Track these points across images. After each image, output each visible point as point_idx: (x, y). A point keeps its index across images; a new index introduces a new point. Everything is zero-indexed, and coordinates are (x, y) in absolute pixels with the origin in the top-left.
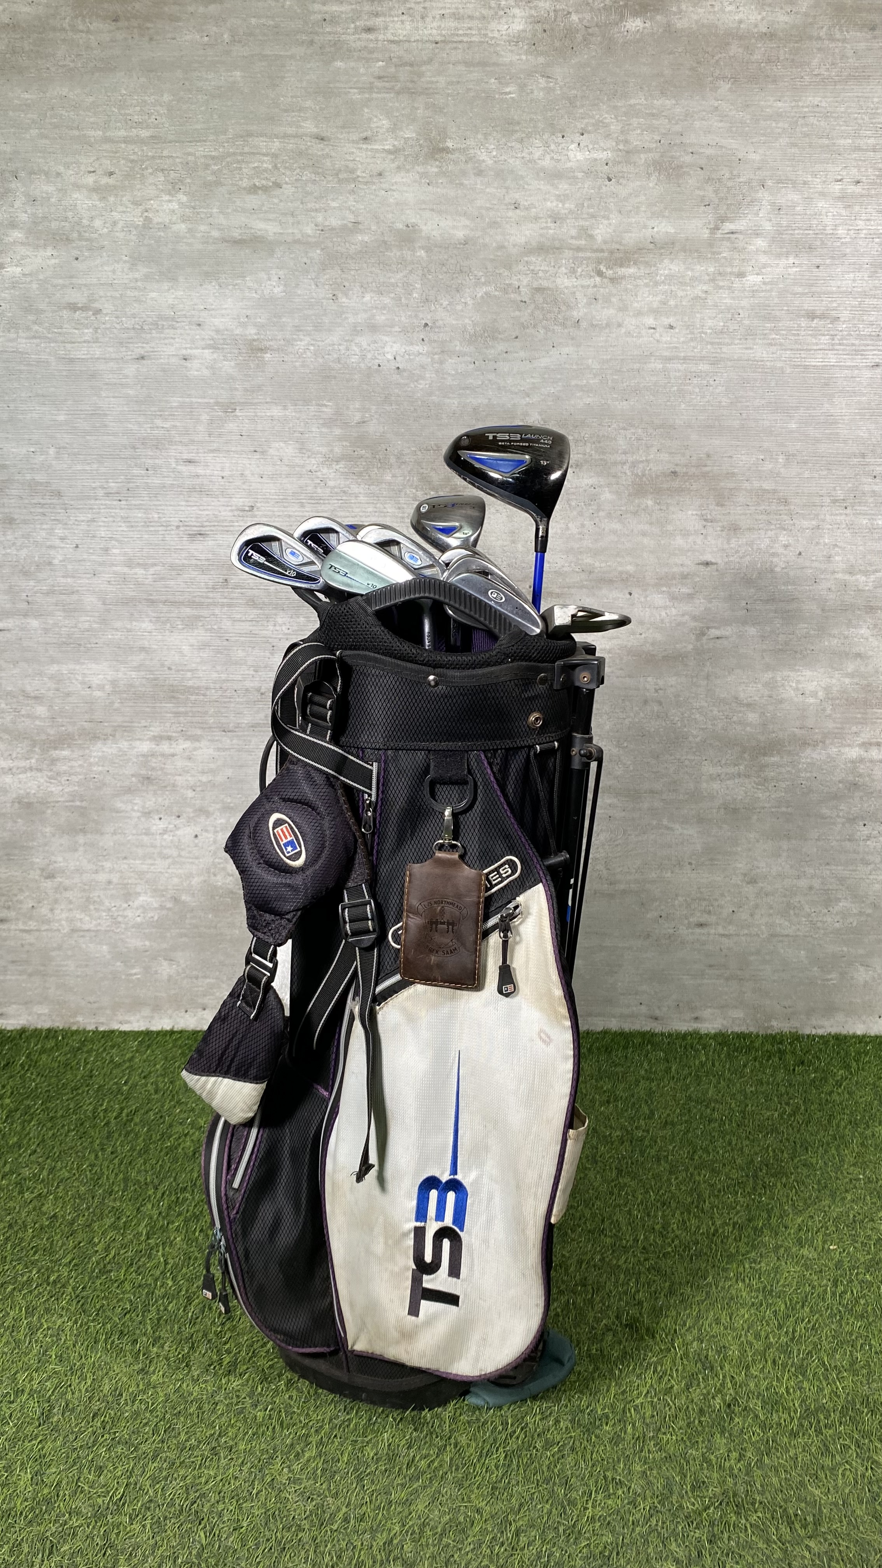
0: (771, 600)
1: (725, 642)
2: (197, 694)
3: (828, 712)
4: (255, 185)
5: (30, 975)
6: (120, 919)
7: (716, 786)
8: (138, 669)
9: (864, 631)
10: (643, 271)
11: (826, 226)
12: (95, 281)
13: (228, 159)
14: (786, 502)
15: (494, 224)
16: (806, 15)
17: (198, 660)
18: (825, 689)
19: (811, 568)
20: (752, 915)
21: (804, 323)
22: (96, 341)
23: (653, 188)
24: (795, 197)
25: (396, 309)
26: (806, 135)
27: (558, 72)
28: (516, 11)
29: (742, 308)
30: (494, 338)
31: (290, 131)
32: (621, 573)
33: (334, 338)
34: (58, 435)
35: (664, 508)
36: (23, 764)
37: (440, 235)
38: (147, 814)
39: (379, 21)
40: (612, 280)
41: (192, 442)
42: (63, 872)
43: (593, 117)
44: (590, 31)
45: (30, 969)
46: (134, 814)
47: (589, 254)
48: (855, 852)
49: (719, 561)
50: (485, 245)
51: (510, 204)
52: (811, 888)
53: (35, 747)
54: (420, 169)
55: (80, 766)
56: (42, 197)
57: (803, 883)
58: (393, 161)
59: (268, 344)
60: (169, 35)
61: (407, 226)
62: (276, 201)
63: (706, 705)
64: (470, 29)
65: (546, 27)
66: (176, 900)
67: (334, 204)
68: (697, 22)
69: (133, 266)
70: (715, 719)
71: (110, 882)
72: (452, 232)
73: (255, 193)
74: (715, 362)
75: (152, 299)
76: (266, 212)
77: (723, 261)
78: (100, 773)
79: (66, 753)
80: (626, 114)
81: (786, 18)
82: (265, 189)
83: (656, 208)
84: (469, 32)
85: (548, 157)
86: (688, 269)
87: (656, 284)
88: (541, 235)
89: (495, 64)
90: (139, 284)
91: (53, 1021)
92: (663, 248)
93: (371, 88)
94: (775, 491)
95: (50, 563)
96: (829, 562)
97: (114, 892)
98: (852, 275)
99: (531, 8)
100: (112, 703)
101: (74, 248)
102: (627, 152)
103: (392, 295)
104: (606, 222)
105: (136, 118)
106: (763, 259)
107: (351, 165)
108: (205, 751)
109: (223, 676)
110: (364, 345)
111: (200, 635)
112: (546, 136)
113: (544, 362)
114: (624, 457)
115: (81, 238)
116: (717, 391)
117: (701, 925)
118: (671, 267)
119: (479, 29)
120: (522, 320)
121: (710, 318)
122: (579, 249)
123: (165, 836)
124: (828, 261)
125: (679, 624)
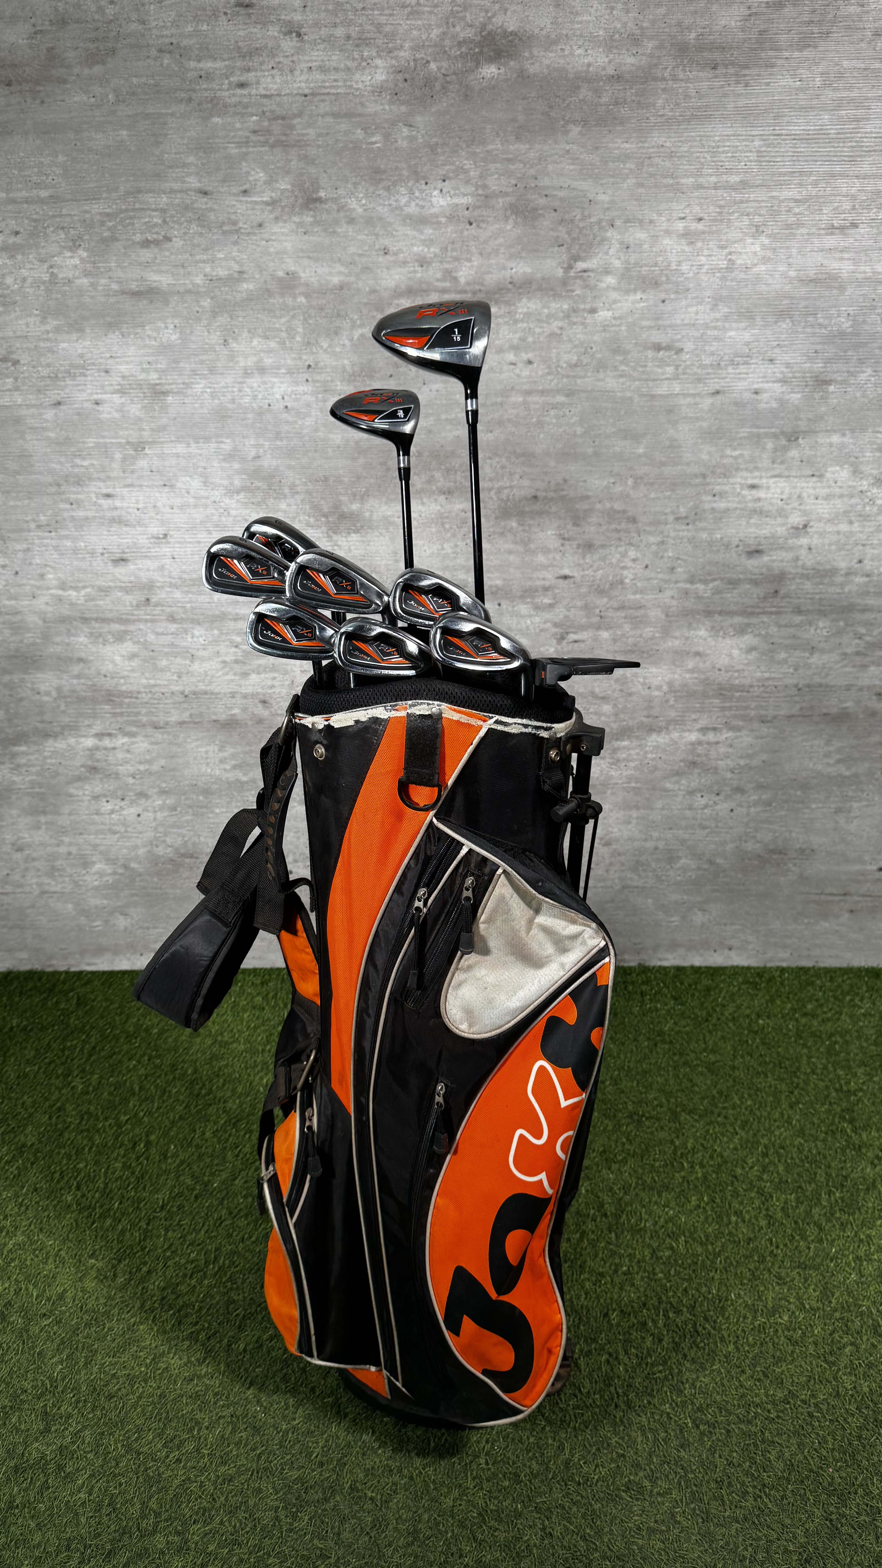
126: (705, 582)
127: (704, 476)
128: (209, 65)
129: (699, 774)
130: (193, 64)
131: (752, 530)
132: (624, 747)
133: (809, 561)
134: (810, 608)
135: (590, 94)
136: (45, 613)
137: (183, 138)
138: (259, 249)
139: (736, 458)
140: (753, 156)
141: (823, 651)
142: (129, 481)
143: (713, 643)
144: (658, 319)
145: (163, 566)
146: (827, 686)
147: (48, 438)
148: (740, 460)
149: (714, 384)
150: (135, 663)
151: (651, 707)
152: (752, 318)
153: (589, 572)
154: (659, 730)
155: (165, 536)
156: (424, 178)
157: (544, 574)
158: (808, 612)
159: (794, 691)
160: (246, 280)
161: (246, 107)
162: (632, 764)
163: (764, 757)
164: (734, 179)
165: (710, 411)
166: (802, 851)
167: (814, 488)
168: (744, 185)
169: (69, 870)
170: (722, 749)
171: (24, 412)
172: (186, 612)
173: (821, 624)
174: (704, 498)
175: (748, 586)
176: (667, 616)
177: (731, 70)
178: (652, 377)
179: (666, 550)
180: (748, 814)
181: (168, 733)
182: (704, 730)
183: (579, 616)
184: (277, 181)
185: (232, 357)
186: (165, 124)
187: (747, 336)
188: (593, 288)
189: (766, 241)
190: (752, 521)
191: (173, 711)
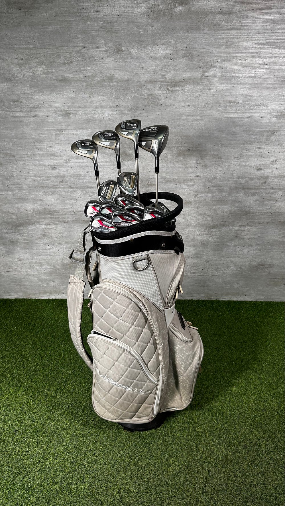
0: (215, 186)
1: (202, 198)
2: (56, 212)
3: (230, 217)
4: (65, 62)
5: (17, 285)
6: (39, 271)
7: (199, 237)
8: (40, 205)
9: (241, 195)
10: (181, 88)
11: (236, 74)
12: (20, 93)
13: (57, 54)
14: (221, 158)
15: (136, 74)
16: (232, 5)
17: (56, 203)
18: (230, 211)
19: (227, 177)
20: (207, 270)
21: (228, 104)
22: (21, 111)
23: (184, 62)
24: (227, 65)
25: (108, 101)
26: (231, 45)
27: (156, 25)
28: (142, 4)
29: (210, 100)
30: (137, 110)
31: (75, 45)
32: (174, 179)
33: (90, 110)
34: (13, 139)
35: (186, 160)
36: (10, 231)
37: (121, 78)
38: (45, 244)
39: (100, 8)
40: (172, 91)
41: (51, 141)
42: (23, 259)
43: (166, 40)
44: (165, 11)
45: (17, 284)
46: (41, 244)
47: (165, 83)
48: (236, 254)
49: (201, 175)
50: (134, 81)
51: (141, 68)
52: (223, 264)
53: (13, 226)
54: (114, 57)
55: (26, 232)
56: (2, 67)
57: (221, 262)
58: (106, 54)
59: (71, 112)
60: (37, 14)
61: (111, 75)
62: (71, 67)
63: (196, 215)
64: (128, 11)
65: (152, 10)
66: (54, 266)
67: (89, 68)
68: (198, 8)
69: (30, 88)
70: (199, 219)
71: (36, 262)
72: (124, 76)
73: (65, 65)
74: (201, 116)
75: (37, 98)
76: (69, 71)
77: (205, 85)
78: (31, 233)
79: (21, 228)
80: (176, 38)
81: (226, 6)
82: (68, 63)
83: (185, 69)
84: (128, 12)
85: (152, 53)
86: (194, 88)
87: (185, 92)
88: (151, 77)
89: (136, 22)
90: (32, 93)
91: (24, 297)
92: (187, 81)
93: (99, 31)
94: (218, 155)
95: (13, 176)
96: (233, 175)
97: (38, 264)
98: (243, 89)
99: (147, 3)
100: (33, 215)
101: (13, 83)
102: (177, 51)
103: (107, 97)
104: (170, 73)
105: (28, 41)
106: (217, 84)
107: (93, 56)
108: (60, 228)
109: (64, 208)
110: (99, 111)
111: (56, 196)
112: (152, 46)
113: (151, 117)
114: (175, 145)
115: (14, 80)
116: (202, 125)
117: (194, 273)
118: (189, 87)
119: (131, 11)
120: (145, 104)
121: (200, 103)
122: (162, 82)
123: (50, 250)
124: (236, 85)
125: (189, 193)
126: (243, 178)
127: (244, 144)
128: (87, 4)
129: (238, 240)
130: (81, 4)
131: (259, 162)
132: (214, 231)
133: (276, 172)
134: (276, 187)
135: (212, 17)
136: (29, 185)
137: (77, 29)
138: (102, 66)
139: (254, 138)
140: (264, 40)
141: (279, 202)
142: (57, 142)
143: (245, 198)
144: (231, 93)
145: (68, 170)
146: (280, 213)
147: (31, 128)
148: (256, 139)
149: (248, 114)
150: (58, 201)
151: (223, 219)
152: (261, 93)
153: (206, 175)
154: (226, 226)
155: (69, 160)
156: (156, 44)
157: (191, 175)
158: (275, 188)
159: (270, 214)
160: (97, 77)
161: (99, 19)
162: (217, 237)
163: (259, 235)
164: (258, 47)
165: (247, 123)
166: (270, 265)
167: (279, 149)
168: (261, 49)
169: (36, 267)
170: (246, 233)
171: (23, 119)
172: (75, 185)
173: (279, 193)
174: (243, 151)
175: (257, 180)
176: (230, 189)
177: (258, 11)
178: (228, 112)
179: (231, 168)
180: (253, 253)
181: (68, 224)
182: (240, 226)
183: (201, 189)
184: (108, 44)
185: (92, 102)
186: (72, 24)
187: (259, 99)
188: (210, 82)
189: (267, 68)
190: (258, 159)
191: (70, 217)
